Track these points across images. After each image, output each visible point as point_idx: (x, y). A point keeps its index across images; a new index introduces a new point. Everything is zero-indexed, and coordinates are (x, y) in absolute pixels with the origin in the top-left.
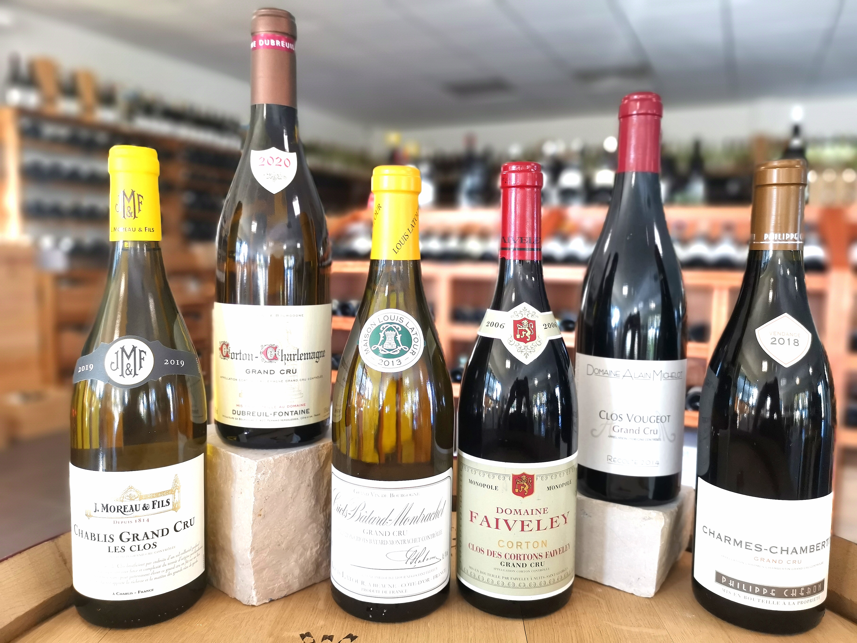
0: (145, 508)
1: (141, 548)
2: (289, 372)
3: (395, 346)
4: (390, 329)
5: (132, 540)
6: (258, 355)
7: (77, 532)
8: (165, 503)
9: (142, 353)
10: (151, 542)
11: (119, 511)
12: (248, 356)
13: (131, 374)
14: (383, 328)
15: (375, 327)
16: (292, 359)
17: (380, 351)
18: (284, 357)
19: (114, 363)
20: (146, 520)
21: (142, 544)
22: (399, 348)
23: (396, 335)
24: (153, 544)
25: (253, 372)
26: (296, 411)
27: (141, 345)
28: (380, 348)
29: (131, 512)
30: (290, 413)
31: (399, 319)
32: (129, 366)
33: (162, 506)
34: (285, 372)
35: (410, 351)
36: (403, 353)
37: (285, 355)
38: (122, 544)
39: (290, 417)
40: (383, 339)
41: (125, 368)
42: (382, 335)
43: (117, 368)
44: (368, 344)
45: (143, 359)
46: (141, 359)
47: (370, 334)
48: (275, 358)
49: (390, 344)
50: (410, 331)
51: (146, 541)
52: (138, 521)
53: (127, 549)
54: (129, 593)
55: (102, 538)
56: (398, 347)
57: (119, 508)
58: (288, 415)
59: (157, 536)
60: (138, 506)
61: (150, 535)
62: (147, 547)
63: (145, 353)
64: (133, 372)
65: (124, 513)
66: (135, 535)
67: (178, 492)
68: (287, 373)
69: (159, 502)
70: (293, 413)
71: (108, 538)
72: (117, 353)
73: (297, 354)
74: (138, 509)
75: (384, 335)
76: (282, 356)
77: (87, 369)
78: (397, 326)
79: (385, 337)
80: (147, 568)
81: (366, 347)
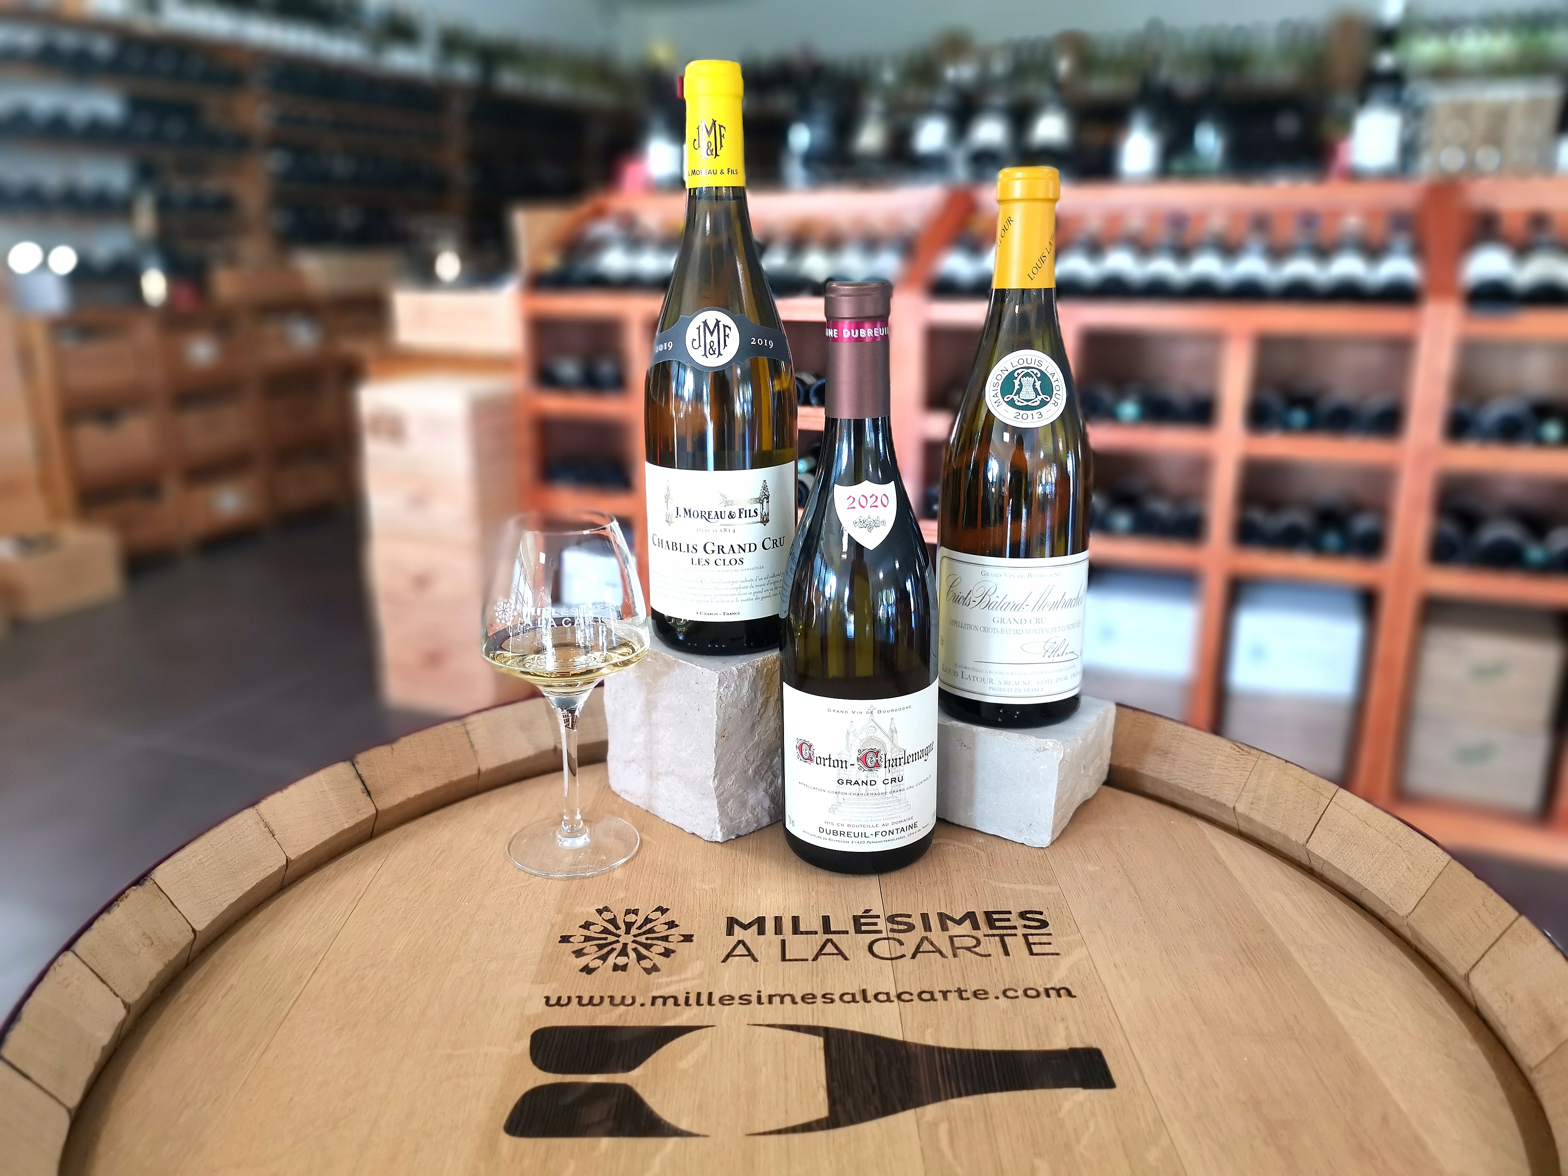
0: (731, 515)
1: (727, 562)
2: (895, 781)
3: (1033, 396)
4: (1027, 375)
5: (716, 551)
6: (855, 762)
7: (657, 543)
8: (753, 513)
9: (727, 329)
10: (737, 556)
11: (703, 517)
12: (840, 763)
13: (714, 353)
14: (1018, 374)
15: (1007, 373)
16: (898, 764)
17: (1016, 402)
18: (888, 762)
19: (695, 340)
20: (732, 530)
21: (728, 557)
22: (1039, 398)
23: (1035, 382)
24: (740, 560)
25: (847, 783)
26: (902, 828)
27: (725, 319)
28: (1016, 398)
29: (716, 519)
30: (895, 831)
31: (1037, 363)
32: (712, 344)
33: (750, 516)
34: (890, 781)
35: (1052, 401)
36: (1043, 403)
37: (889, 760)
38: (706, 556)
39: (896, 836)
40: (1019, 387)
41: (708, 347)
42: (1017, 382)
43: (700, 346)
44: (999, 395)
45: (728, 336)
46: (725, 336)
47: (1000, 382)
48: (877, 765)
49: (1028, 393)
50: (1050, 377)
51: (732, 555)
52: (723, 530)
53: (712, 562)
54: (714, 614)
55: (684, 548)
56: (1038, 396)
57: (703, 513)
58: (893, 834)
59: (744, 551)
60: (723, 513)
61: (736, 548)
62: (733, 562)
63: (730, 328)
64: (717, 352)
65: (708, 520)
66: (721, 547)
67: (768, 502)
68: (891, 783)
69: (746, 511)
70: (899, 830)
71: (691, 548)
72: (699, 328)
73: (904, 757)
74: (723, 517)
75: (1019, 383)
76: (885, 762)
77: (665, 348)
78: (1035, 371)
79: (1021, 385)
80: (733, 587)
81: (997, 399)
